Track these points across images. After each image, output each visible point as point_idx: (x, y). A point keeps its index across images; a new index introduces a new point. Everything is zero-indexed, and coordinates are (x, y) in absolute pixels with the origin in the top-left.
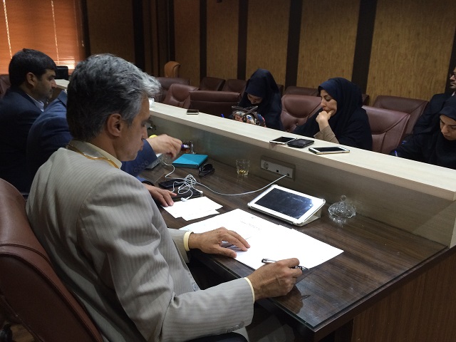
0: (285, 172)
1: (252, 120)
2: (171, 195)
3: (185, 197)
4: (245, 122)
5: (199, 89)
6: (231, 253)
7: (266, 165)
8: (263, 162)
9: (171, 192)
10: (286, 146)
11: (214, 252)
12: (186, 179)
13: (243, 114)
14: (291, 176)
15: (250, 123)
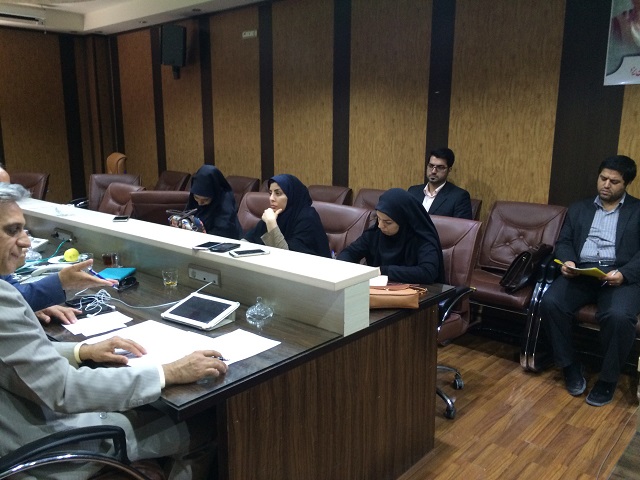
0: (211, 279)
1: (188, 225)
2: (75, 313)
3: (92, 313)
4: (180, 227)
5: (145, 189)
6: (122, 359)
7: (194, 273)
8: (191, 270)
9: (76, 310)
10: (209, 252)
11: (105, 360)
12: (97, 295)
13: (179, 218)
14: (217, 283)
15: (185, 228)
